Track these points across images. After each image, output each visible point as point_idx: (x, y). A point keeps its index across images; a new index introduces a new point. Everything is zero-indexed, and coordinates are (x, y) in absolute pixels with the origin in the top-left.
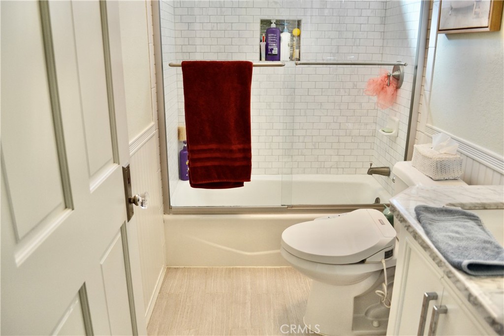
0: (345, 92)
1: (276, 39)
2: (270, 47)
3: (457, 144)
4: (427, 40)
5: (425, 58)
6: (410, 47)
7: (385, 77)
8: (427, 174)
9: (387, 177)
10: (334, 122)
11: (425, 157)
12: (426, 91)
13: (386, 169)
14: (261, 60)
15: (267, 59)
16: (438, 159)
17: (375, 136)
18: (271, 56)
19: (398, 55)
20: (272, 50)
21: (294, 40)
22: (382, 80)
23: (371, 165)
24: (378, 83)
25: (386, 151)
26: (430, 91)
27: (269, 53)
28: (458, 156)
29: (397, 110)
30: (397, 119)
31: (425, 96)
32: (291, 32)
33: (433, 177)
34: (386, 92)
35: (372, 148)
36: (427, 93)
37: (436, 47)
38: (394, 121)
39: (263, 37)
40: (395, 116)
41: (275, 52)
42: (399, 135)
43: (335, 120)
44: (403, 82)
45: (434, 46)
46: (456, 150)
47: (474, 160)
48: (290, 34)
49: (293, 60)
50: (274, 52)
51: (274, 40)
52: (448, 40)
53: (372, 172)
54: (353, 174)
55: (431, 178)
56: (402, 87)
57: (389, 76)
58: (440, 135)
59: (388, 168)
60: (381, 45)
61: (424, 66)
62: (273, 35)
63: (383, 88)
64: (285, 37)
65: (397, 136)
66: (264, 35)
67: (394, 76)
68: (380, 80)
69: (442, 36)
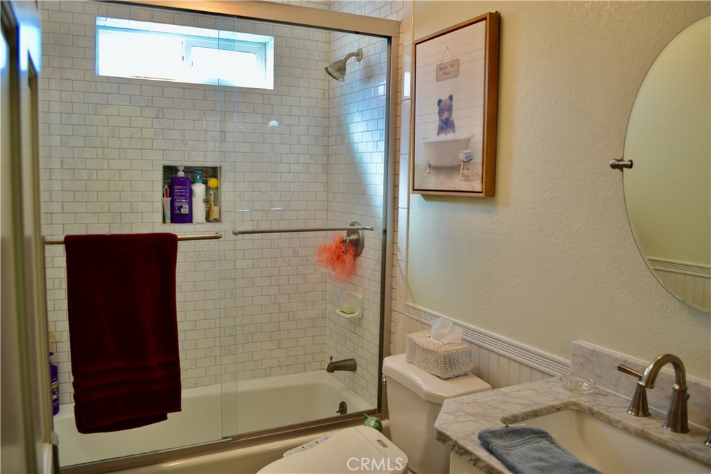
0: (284, 262)
1: (186, 193)
2: (177, 204)
3: (459, 330)
4: (395, 198)
5: (394, 220)
6: (371, 205)
7: (341, 242)
8: (432, 372)
9: (351, 372)
10: (271, 303)
11: (426, 350)
12: (400, 262)
13: (350, 362)
14: (164, 222)
15: (173, 221)
16: (446, 353)
17: (325, 317)
18: (180, 217)
19: (353, 214)
20: (181, 207)
21: (210, 194)
22: (336, 247)
23: (331, 359)
24: (333, 250)
25: (346, 338)
26: (407, 262)
27: (177, 212)
28: (467, 346)
29: (358, 284)
30: (360, 296)
31: (400, 267)
32: (205, 183)
33: (442, 376)
34: (344, 262)
35: (323, 333)
36: (403, 264)
37: (408, 209)
38: (357, 298)
39: (166, 189)
40: (356, 290)
41: (185, 210)
42: (364, 316)
43: (273, 301)
44: (364, 249)
45: (406, 206)
46: (461, 339)
47: (489, 350)
48: (204, 186)
49: (210, 222)
50: (183, 211)
51: (184, 194)
52: (425, 202)
53: (333, 367)
54: (302, 372)
55: (439, 377)
56: (363, 254)
57: (343, 242)
58: (439, 320)
59: (352, 360)
60: (326, 199)
61: (395, 230)
62: (181, 187)
63: (338, 257)
64: (199, 189)
65: (362, 318)
66: (166, 187)
67: (351, 241)
68: (334, 247)
69: (416, 198)
